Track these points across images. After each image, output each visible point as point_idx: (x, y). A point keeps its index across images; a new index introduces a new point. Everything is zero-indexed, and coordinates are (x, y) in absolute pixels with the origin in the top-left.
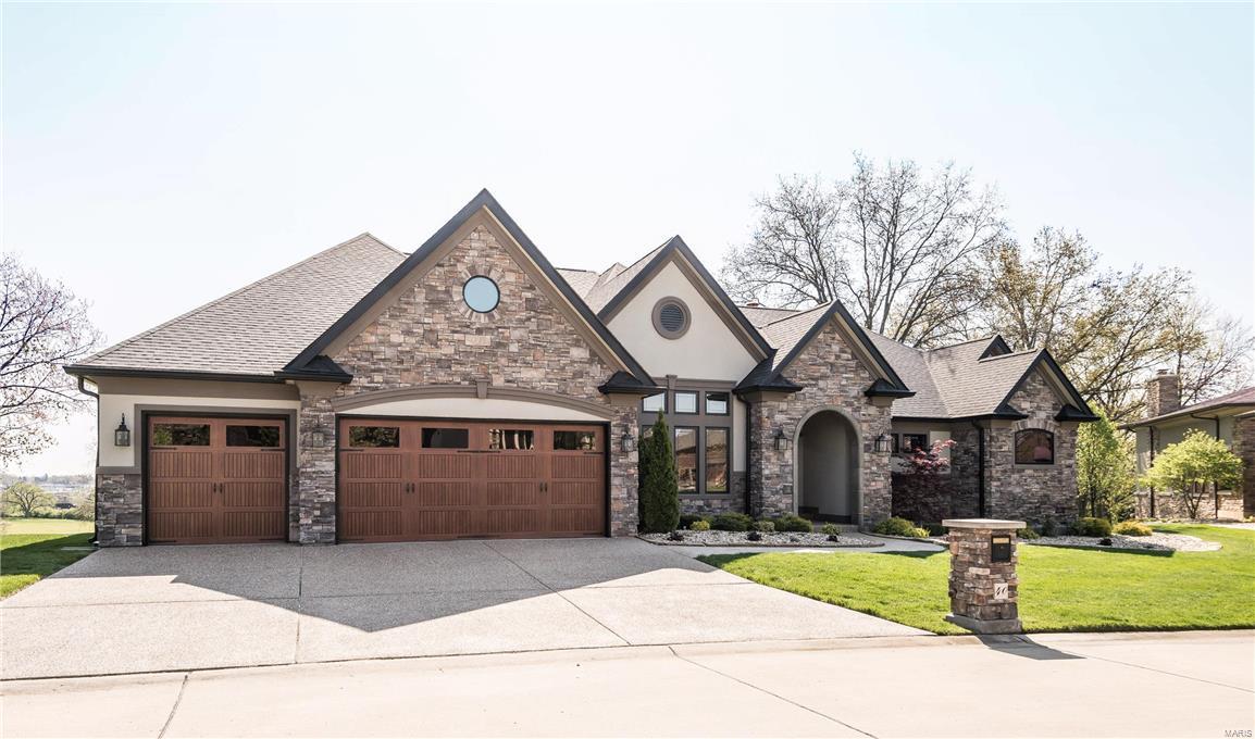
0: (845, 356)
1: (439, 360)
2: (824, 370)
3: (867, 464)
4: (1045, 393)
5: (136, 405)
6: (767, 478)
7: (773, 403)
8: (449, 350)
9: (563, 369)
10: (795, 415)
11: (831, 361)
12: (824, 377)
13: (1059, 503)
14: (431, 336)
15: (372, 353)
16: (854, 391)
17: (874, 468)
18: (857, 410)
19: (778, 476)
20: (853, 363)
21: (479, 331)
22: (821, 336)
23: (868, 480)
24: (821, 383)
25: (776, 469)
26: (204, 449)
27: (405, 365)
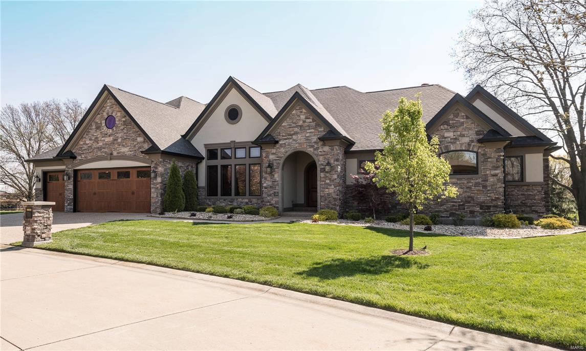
0: (308, 120)
1: (98, 148)
2: (296, 130)
3: (322, 179)
4: (468, 124)
5: (42, 170)
6: (266, 188)
7: (268, 150)
8: (101, 144)
9: (135, 146)
10: (280, 155)
11: (300, 124)
12: (296, 133)
13: (484, 202)
14: (96, 140)
15: (81, 148)
16: (315, 139)
17: (328, 181)
18: (317, 149)
19: (271, 187)
20: (313, 124)
21: (110, 136)
22: (294, 112)
23: (323, 188)
24: (294, 137)
25: (270, 183)
26: (58, 182)
27: (90, 151)
